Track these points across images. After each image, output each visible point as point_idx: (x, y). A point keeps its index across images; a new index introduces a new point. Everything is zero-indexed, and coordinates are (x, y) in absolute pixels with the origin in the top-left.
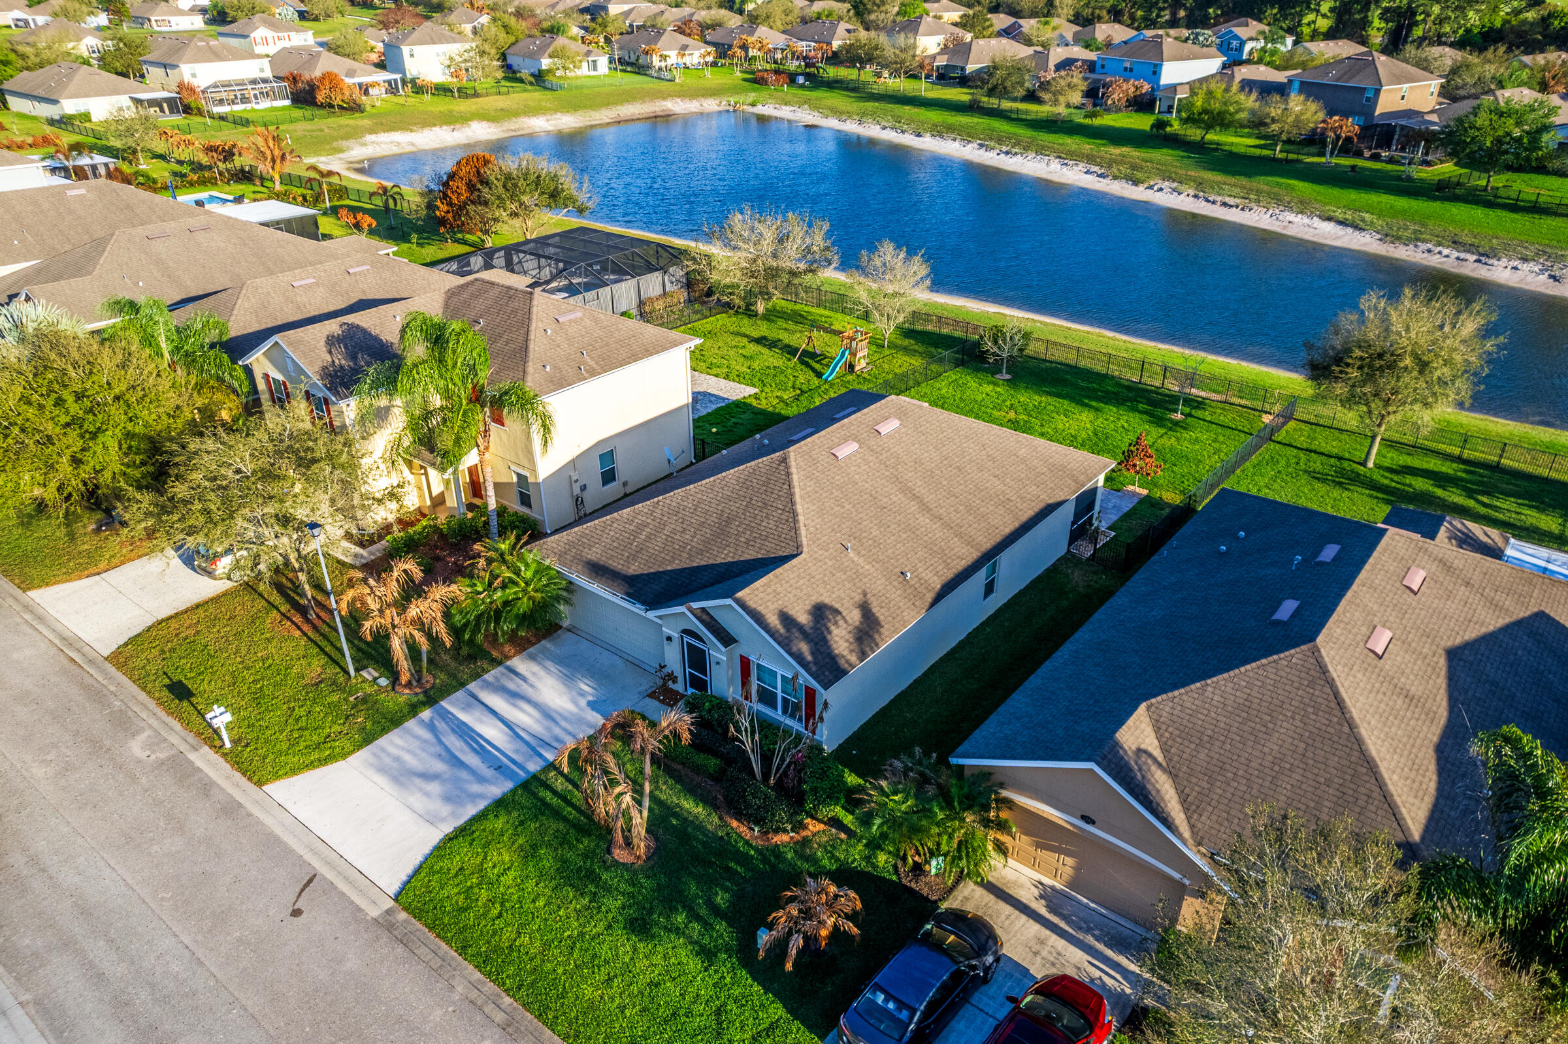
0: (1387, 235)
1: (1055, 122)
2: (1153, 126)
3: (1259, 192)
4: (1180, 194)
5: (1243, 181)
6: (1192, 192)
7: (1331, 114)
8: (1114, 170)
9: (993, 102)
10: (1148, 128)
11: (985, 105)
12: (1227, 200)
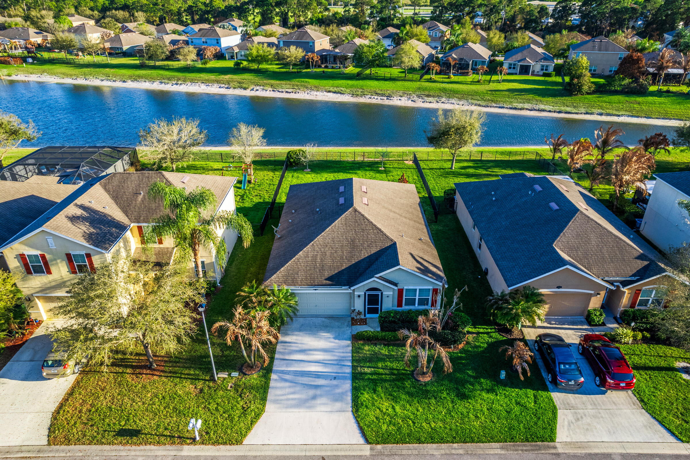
0: (353, 95)
1: (189, 68)
2: (235, 65)
3: (297, 86)
4: (266, 91)
5: (288, 82)
6: (271, 90)
7: (307, 52)
8: (231, 84)
9: (152, 63)
10: (232, 66)
11: (147, 64)
12: (287, 90)
